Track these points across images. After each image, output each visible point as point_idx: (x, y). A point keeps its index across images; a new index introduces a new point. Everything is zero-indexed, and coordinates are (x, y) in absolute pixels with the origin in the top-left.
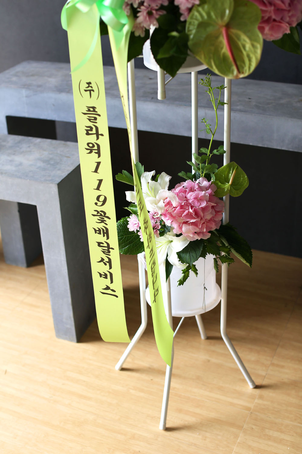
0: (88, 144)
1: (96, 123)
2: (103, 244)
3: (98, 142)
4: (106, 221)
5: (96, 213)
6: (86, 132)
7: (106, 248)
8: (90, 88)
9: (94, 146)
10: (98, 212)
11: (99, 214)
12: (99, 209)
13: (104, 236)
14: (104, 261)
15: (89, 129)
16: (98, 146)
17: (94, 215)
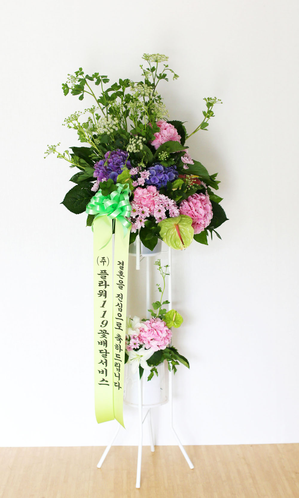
0: (99, 291)
1: (106, 279)
2: (103, 350)
3: (105, 289)
4: (106, 336)
5: (100, 332)
6: (99, 284)
7: (105, 354)
8: (104, 260)
9: (103, 292)
10: (102, 331)
11: (102, 332)
12: (102, 329)
13: (104, 345)
14: (103, 362)
15: (101, 282)
16: (106, 292)
17: (99, 333)
